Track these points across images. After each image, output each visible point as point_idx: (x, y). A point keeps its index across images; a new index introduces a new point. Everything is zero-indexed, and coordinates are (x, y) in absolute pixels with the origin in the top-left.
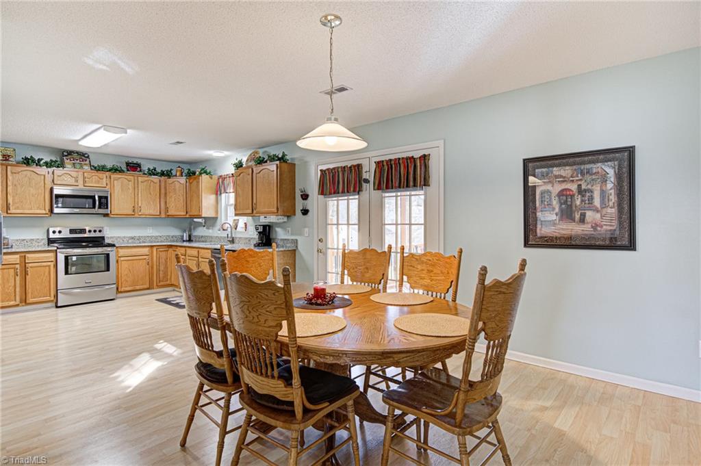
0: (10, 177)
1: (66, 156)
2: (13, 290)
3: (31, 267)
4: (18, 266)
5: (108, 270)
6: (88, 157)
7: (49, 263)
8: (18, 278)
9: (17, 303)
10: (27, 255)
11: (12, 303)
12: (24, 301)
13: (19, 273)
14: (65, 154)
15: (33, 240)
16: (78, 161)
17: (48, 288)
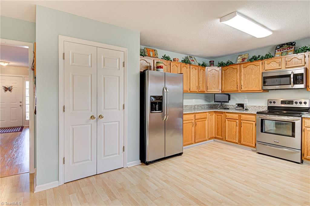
0: (242, 70)
1: (278, 49)
2: (235, 134)
3: (244, 123)
4: (237, 121)
5: (293, 136)
6: (294, 45)
7: (252, 122)
8: (238, 128)
9: (237, 142)
10: (242, 115)
11: (234, 141)
12: (240, 142)
13: (238, 125)
14: (278, 47)
15: (260, 106)
16: (286, 50)
17: (252, 138)
